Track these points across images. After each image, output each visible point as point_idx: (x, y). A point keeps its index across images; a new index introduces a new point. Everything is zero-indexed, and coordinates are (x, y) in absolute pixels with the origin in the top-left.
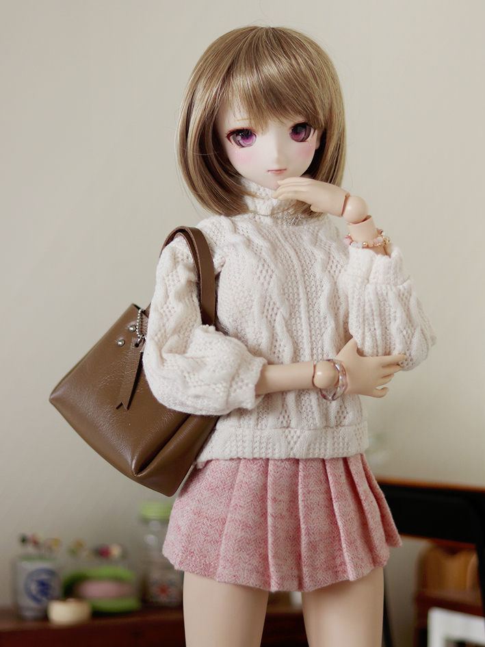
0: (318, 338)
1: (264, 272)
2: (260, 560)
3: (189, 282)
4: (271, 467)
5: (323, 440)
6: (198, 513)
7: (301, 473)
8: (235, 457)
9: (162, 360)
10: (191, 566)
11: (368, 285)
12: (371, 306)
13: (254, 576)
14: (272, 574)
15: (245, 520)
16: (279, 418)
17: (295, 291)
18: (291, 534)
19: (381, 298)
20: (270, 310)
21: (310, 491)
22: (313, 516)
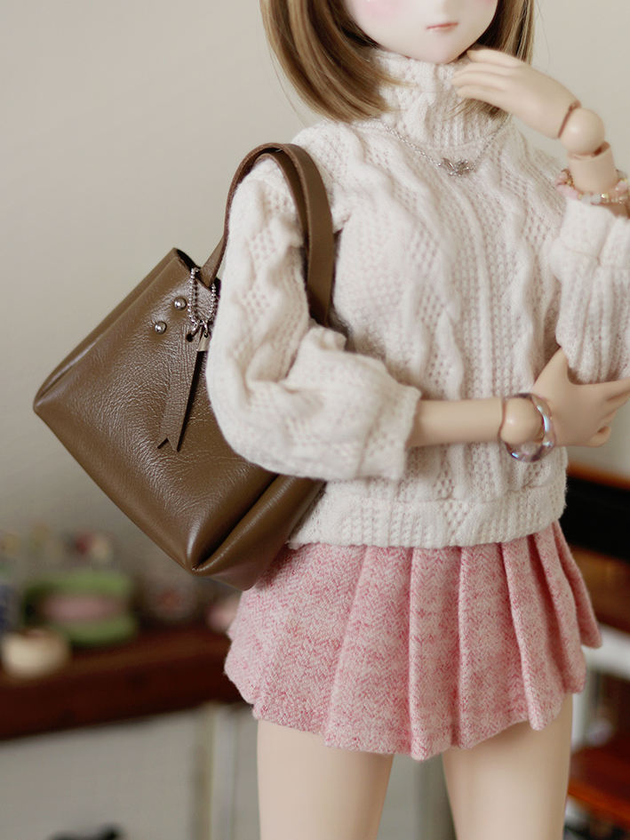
0: (505, 353)
1: (423, 246)
2: (396, 709)
3: (290, 248)
4: (416, 560)
5: (503, 514)
6: (294, 630)
7: (464, 568)
8: (359, 544)
9: (247, 392)
10: (281, 715)
11: (600, 271)
12: (601, 303)
13: (385, 737)
14: (415, 733)
15: (373, 646)
16: (435, 485)
17: (472, 274)
18: (444, 662)
19: (618, 292)
20: (429, 310)
21: (477, 595)
22: (481, 632)
